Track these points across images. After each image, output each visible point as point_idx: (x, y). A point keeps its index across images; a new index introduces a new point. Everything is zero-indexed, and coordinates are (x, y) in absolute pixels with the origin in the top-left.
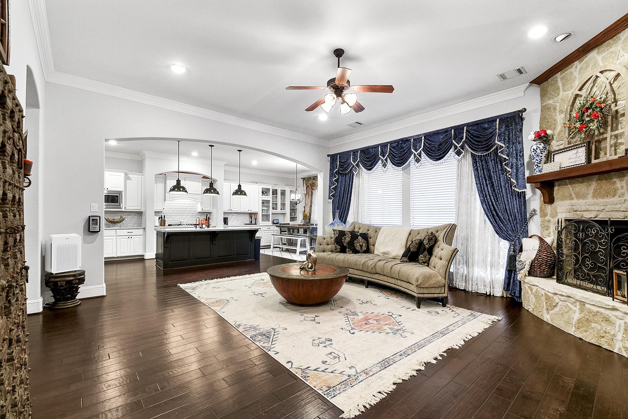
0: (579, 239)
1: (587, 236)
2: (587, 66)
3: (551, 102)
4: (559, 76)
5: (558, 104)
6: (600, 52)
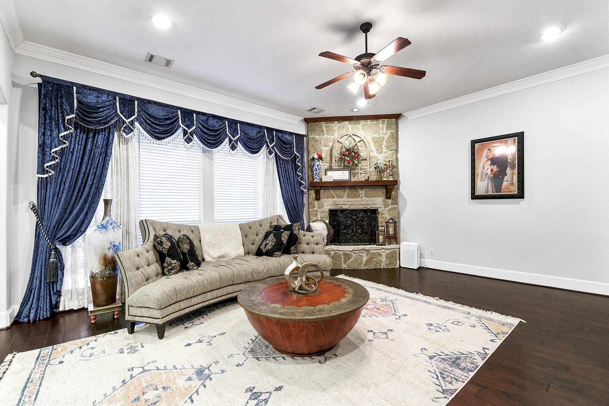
0: (353, 220)
1: (358, 217)
2: (343, 128)
3: (317, 137)
4: (323, 124)
5: (323, 141)
6: (350, 124)
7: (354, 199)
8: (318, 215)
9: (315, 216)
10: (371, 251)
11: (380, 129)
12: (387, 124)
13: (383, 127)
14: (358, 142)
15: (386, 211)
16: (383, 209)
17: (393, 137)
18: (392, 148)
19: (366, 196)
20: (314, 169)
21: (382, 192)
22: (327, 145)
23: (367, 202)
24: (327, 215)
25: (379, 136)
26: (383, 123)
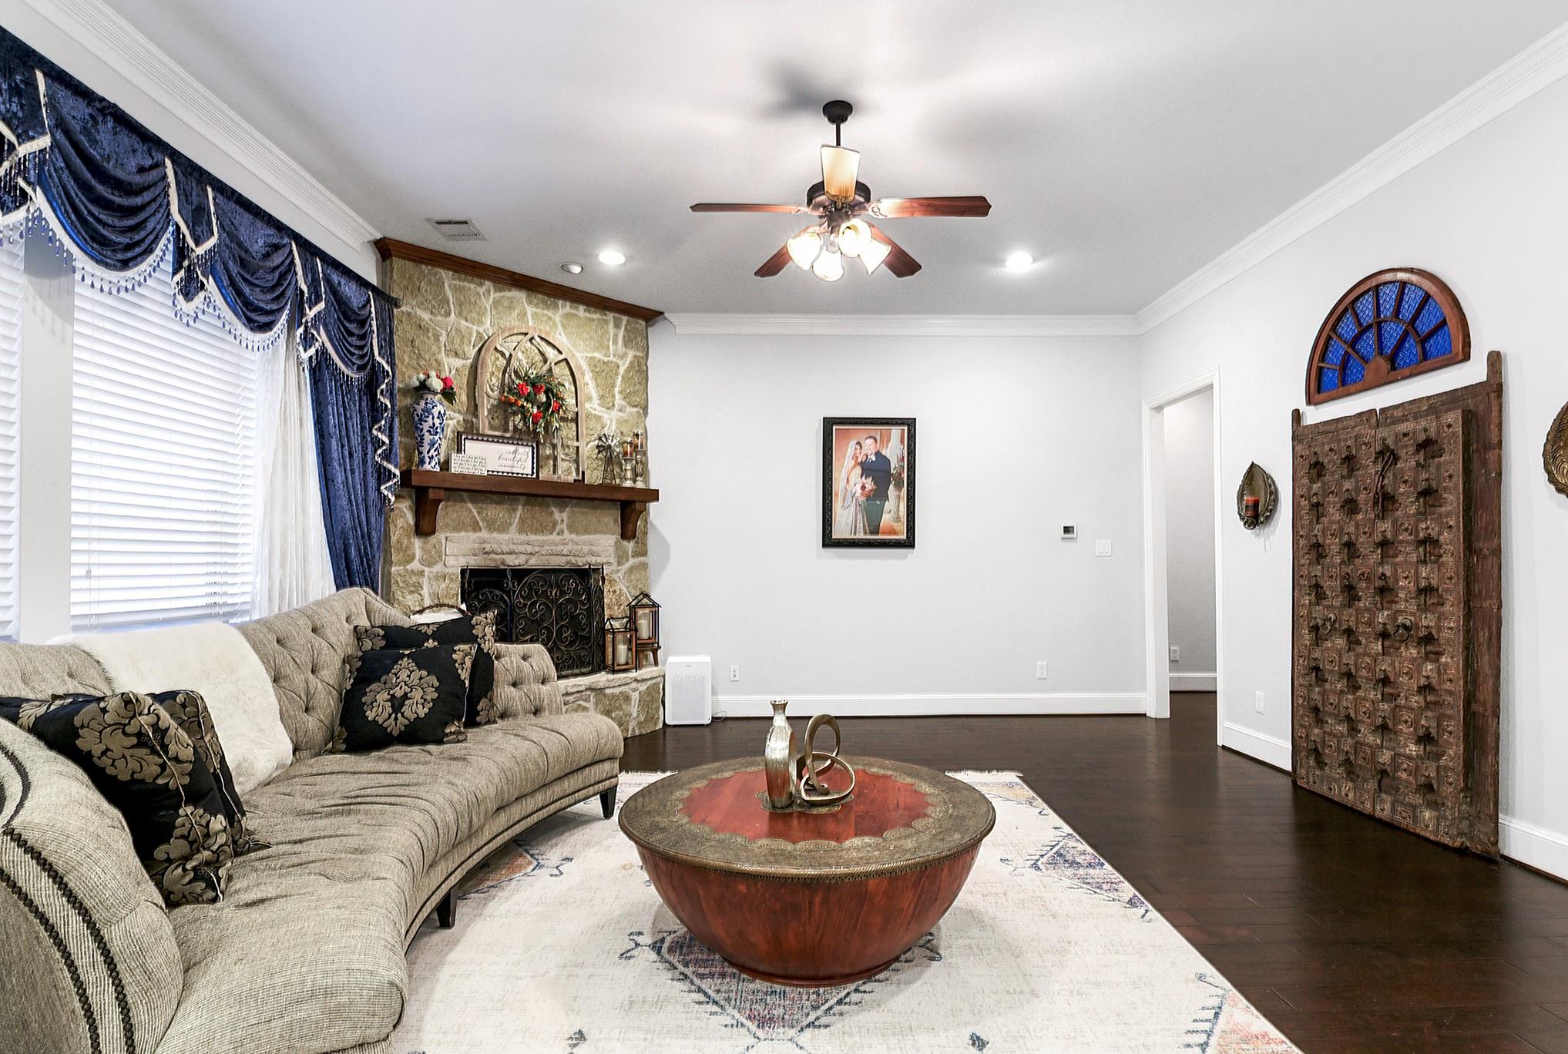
2: (510, 308)
3: (426, 316)
4: (446, 276)
5: (444, 333)
6: (530, 302)
7: (539, 538)
8: (425, 587)
9: (412, 592)
10: (608, 691)
11: (609, 340)
12: (626, 329)
13: (616, 336)
14: (556, 364)
15: (620, 575)
16: (615, 567)
17: (639, 371)
18: (638, 400)
19: (572, 529)
20: (426, 426)
21: (611, 518)
22: (460, 352)
23: (576, 547)
24: (456, 587)
25: (606, 359)
26: (617, 326)
